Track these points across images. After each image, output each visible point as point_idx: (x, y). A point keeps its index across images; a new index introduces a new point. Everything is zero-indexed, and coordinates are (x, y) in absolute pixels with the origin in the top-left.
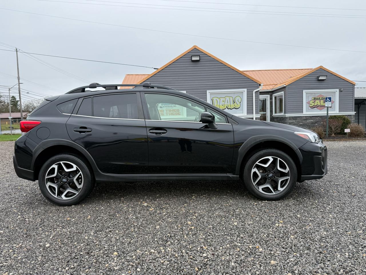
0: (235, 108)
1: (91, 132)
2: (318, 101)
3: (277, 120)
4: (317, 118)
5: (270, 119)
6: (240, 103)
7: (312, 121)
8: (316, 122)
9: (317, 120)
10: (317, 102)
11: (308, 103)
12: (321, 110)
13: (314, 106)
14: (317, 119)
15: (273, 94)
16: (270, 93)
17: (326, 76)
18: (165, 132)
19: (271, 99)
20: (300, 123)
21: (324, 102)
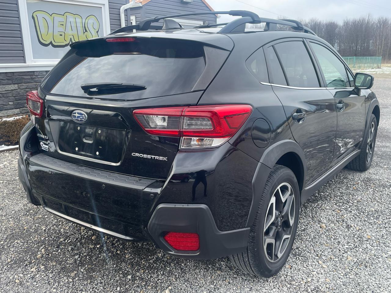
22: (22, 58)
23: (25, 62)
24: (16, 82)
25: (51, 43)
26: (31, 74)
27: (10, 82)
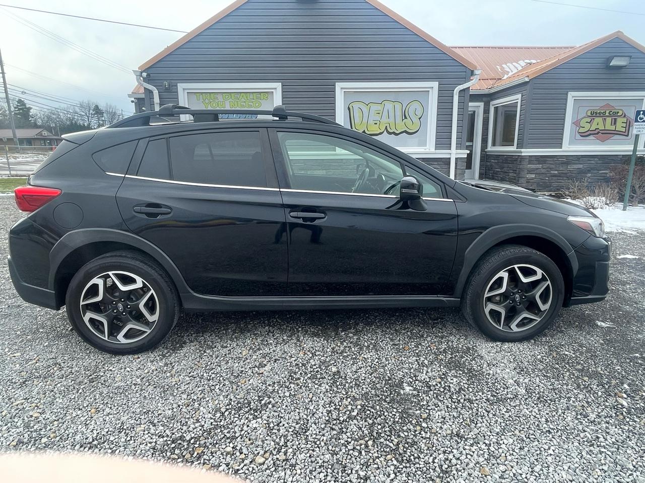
0: (405, 132)
1: (170, 215)
2: (599, 120)
3: (496, 161)
4: (592, 159)
5: (481, 159)
6: (420, 119)
7: (581, 166)
8: (588, 171)
9: (592, 166)
10: (598, 123)
11: (576, 123)
12: (603, 141)
13: (589, 132)
14: (593, 162)
15: (492, 100)
16: (484, 99)
17: (627, 58)
18: (323, 215)
19: (487, 111)
20: (552, 172)
21: (613, 123)
25: (364, 132)
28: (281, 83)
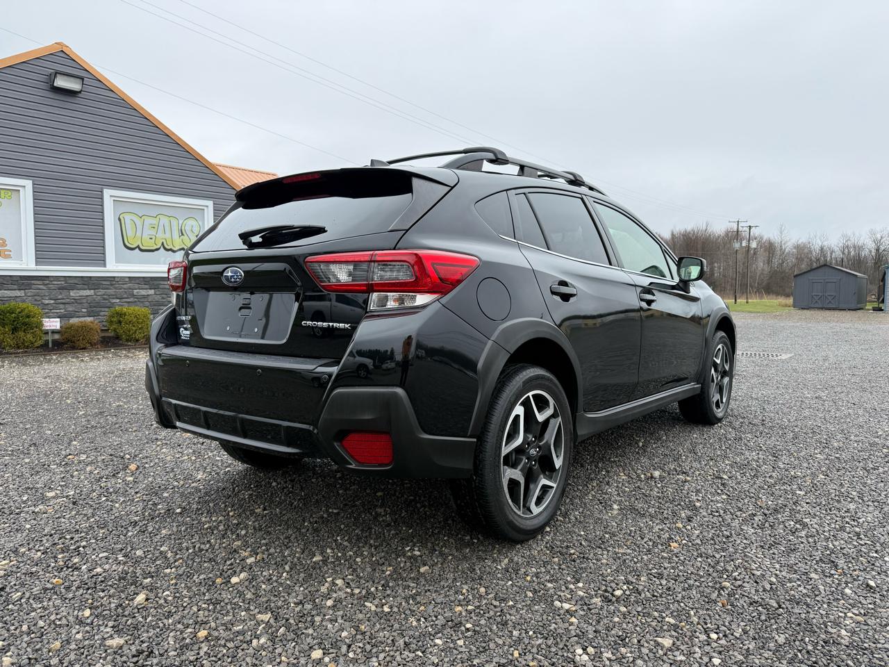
0: (183, 249)
22: (103, 262)
23: (105, 266)
24: (93, 287)
25: (138, 247)
26: (111, 279)
27: (86, 287)
28: (31, 181)
